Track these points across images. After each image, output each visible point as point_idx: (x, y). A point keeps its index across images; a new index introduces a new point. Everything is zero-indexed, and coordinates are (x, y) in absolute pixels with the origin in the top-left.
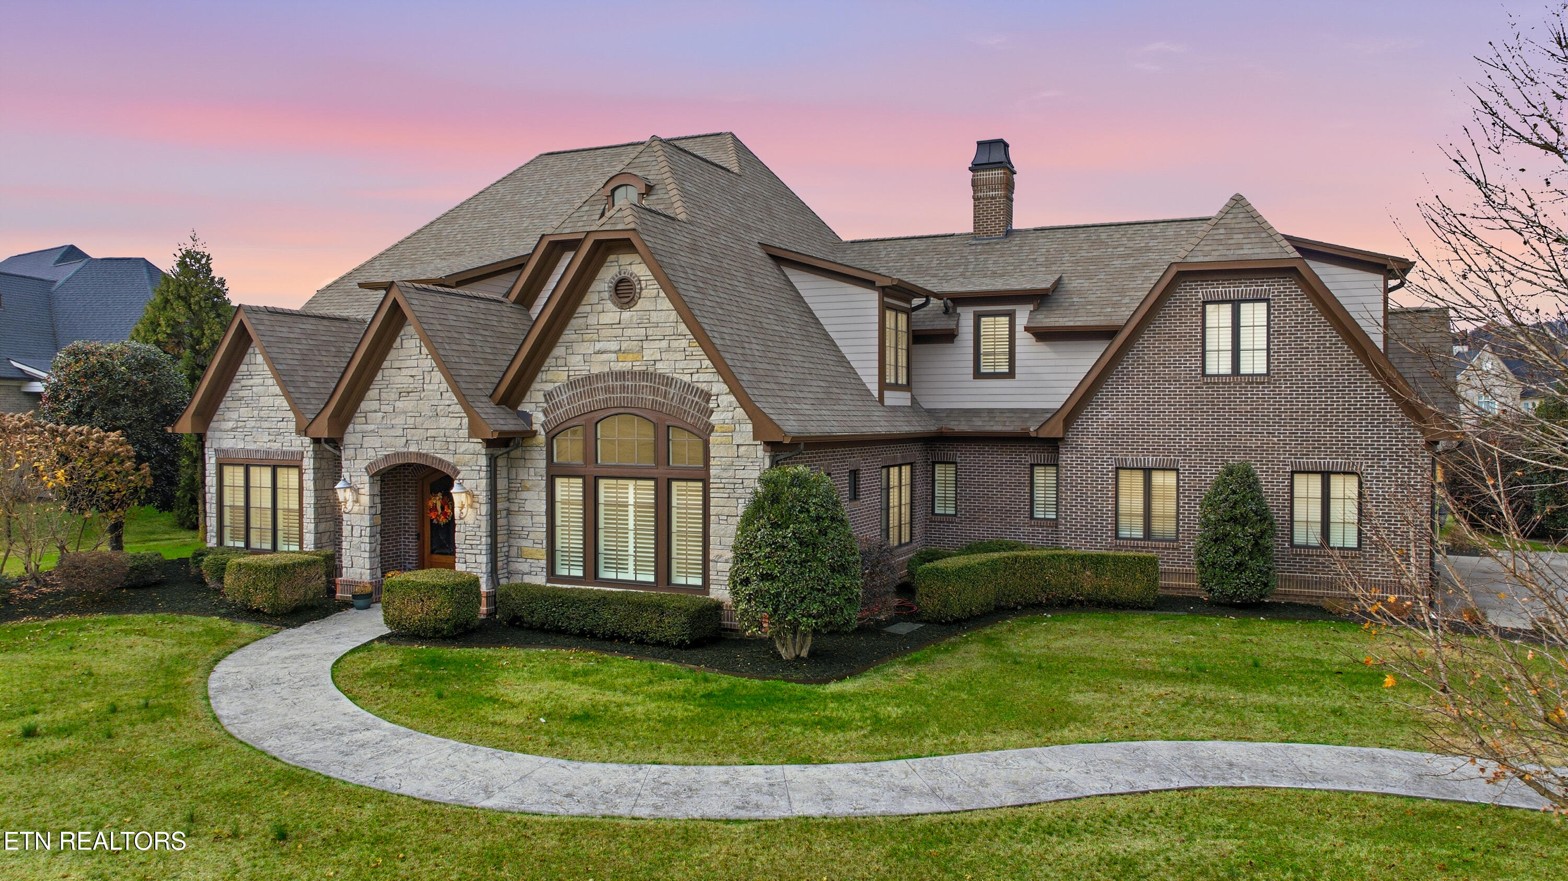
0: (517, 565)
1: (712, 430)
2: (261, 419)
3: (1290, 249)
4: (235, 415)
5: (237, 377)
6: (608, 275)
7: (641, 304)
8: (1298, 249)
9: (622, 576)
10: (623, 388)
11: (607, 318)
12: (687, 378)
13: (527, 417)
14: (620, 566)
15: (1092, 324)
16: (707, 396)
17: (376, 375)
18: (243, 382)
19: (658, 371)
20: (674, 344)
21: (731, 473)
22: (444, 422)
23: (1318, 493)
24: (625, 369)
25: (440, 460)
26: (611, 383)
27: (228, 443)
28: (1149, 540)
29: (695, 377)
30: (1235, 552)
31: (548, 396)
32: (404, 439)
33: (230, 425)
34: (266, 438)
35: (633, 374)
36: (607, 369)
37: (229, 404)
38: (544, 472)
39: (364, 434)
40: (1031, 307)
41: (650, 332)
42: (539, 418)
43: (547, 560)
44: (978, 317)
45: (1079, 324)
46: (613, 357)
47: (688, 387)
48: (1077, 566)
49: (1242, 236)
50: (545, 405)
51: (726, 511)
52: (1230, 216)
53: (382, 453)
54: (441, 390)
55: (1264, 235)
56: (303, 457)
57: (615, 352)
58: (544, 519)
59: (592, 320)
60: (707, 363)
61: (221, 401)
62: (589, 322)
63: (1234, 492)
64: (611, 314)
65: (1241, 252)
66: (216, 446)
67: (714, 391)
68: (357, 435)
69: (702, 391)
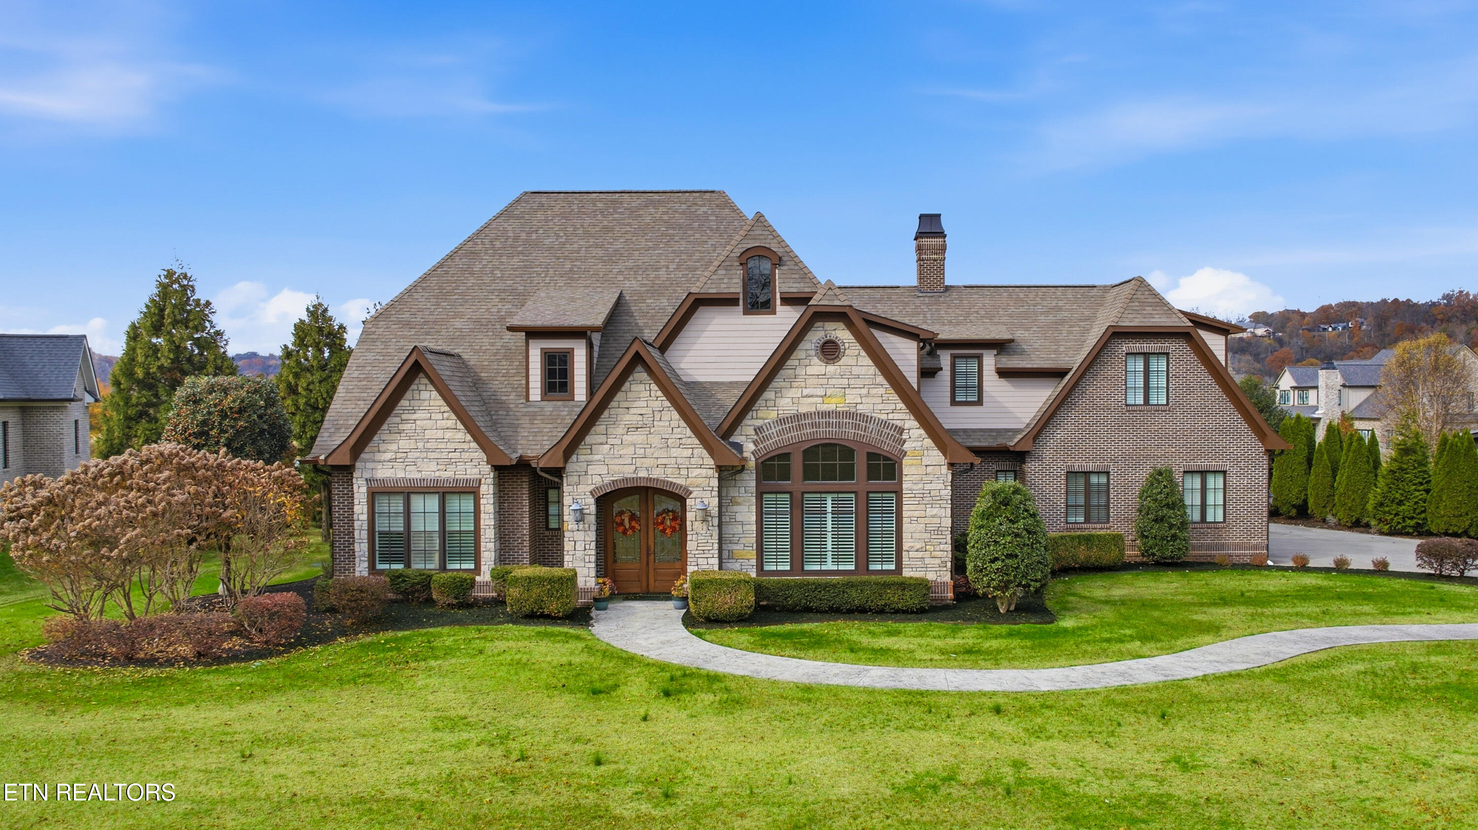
0: (729, 565)
1: (904, 455)
2: (428, 450)
3: (1185, 320)
4: (394, 447)
5: (395, 412)
6: (816, 336)
7: (844, 360)
8: (1191, 321)
9: (824, 568)
10: (828, 424)
11: (810, 370)
12: (884, 417)
13: (739, 447)
14: (822, 560)
15: (1045, 366)
16: (901, 430)
17: (602, 413)
18: (404, 417)
19: (859, 412)
20: (873, 391)
21: (921, 486)
22: (675, 452)
23: (1199, 486)
24: (831, 409)
25: (671, 483)
26: (817, 420)
27: (384, 473)
28: (1089, 523)
29: (891, 416)
30: (1170, 528)
31: (758, 430)
32: (633, 467)
33: (388, 456)
34: (433, 466)
35: (837, 414)
36: (813, 410)
37: (384, 437)
38: (754, 490)
39: (589, 463)
40: (995, 352)
41: (852, 382)
42: (749, 447)
43: (757, 559)
44: (954, 357)
45: (1035, 366)
46: (820, 400)
47: (885, 424)
48: (1076, 543)
49: (1150, 308)
50: (755, 437)
51: (917, 514)
52: (1139, 293)
53: (607, 479)
54: (672, 426)
55: (1166, 308)
56: (480, 484)
57: (822, 397)
58: (754, 527)
59: (801, 371)
60: (901, 405)
61: (376, 433)
62: (797, 373)
63: (1165, 487)
64: (817, 366)
65: (1154, 320)
66: (367, 475)
67: (906, 426)
68: (581, 464)
69: (896, 427)
